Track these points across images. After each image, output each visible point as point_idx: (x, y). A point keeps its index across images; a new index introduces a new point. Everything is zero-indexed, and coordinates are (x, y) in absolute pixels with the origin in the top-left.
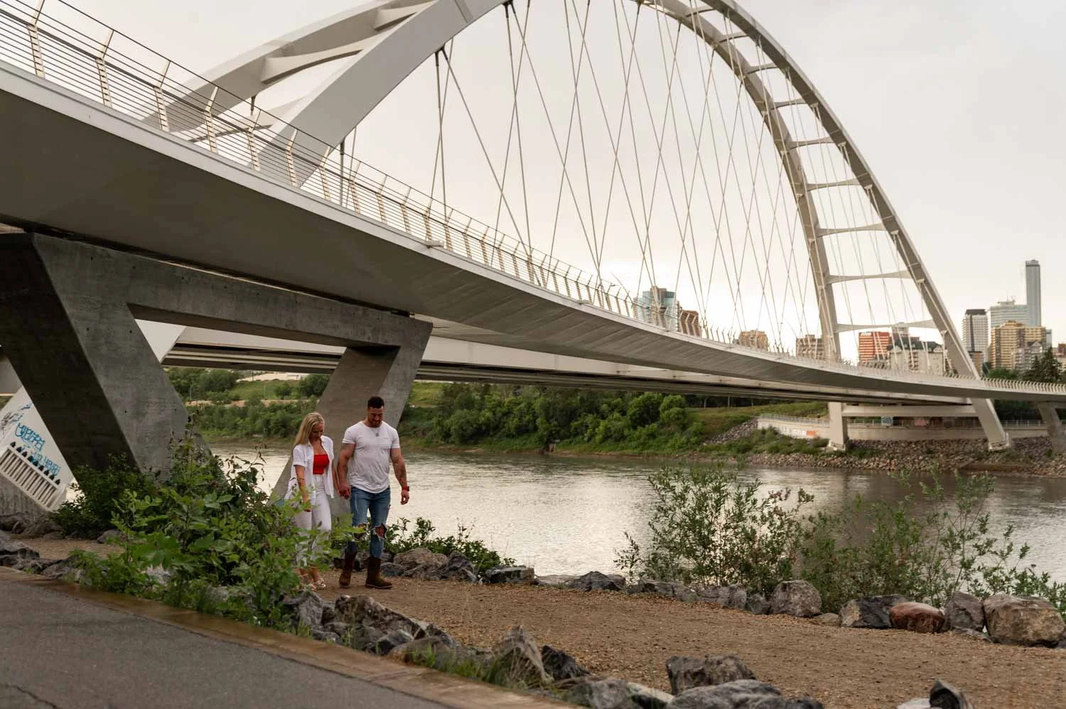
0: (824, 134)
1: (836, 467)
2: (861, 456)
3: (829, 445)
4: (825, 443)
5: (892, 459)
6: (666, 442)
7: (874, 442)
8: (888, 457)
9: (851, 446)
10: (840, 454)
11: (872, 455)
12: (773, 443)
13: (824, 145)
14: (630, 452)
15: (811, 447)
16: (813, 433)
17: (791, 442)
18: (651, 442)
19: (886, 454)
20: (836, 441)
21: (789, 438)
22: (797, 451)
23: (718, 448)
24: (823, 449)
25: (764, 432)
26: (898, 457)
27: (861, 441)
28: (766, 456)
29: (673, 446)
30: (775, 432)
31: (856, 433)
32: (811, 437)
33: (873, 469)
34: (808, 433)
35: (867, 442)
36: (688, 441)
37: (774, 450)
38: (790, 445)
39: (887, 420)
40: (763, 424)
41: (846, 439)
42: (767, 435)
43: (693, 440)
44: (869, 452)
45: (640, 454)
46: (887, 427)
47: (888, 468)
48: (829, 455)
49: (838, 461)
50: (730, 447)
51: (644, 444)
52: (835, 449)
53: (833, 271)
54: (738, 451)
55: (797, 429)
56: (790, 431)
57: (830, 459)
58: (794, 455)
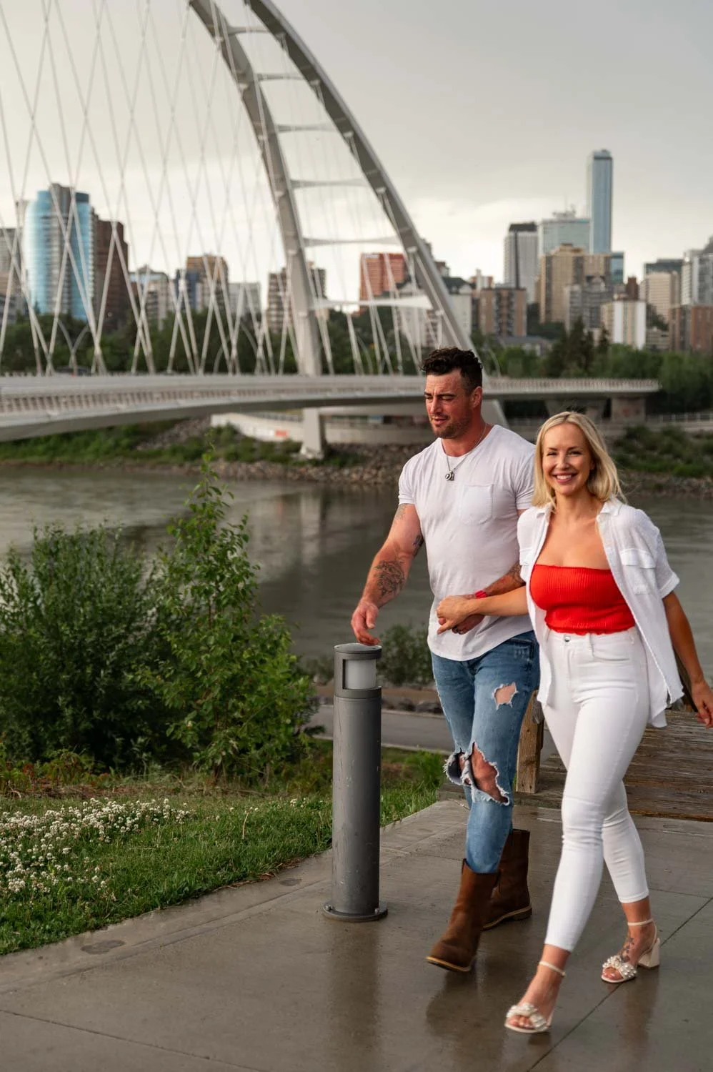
0: (292, 68)
1: (311, 480)
2: (342, 465)
3: (303, 451)
4: (296, 447)
5: (378, 468)
6: (87, 444)
7: (359, 446)
8: (372, 467)
9: (332, 453)
10: (315, 463)
11: (356, 463)
12: (232, 447)
13: (291, 82)
14: (35, 459)
15: (278, 453)
16: (283, 433)
17: (255, 445)
18: (65, 445)
19: (372, 463)
20: (311, 447)
21: (253, 440)
22: (261, 459)
23: (159, 453)
24: (294, 455)
25: (219, 430)
26: (386, 467)
27: (343, 445)
28: (222, 466)
29: (97, 451)
30: (233, 431)
31: (336, 435)
32: (280, 439)
33: (356, 482)
34: (278, 433)
35: (352, 445)
36: (117, 445)
37: (234, 457)
38: (253, 450)
39: (375, 417)
40: (218, 420)
41: (324, 443)
42: (225, 435)
43: (125, 442)
44: (350, 461)
45: (50, 463)
46: (376, 427)
47: (373, 481)
48: (302, 464)
49: (312, 471)
50: (174, 451)
51: (54, 449)
52: (310, 456)
53: (305, 233)
54: (186, 458)
55: (262, 429)
56: (255, 429)
57: (303, 469)
58: (258, 464)
